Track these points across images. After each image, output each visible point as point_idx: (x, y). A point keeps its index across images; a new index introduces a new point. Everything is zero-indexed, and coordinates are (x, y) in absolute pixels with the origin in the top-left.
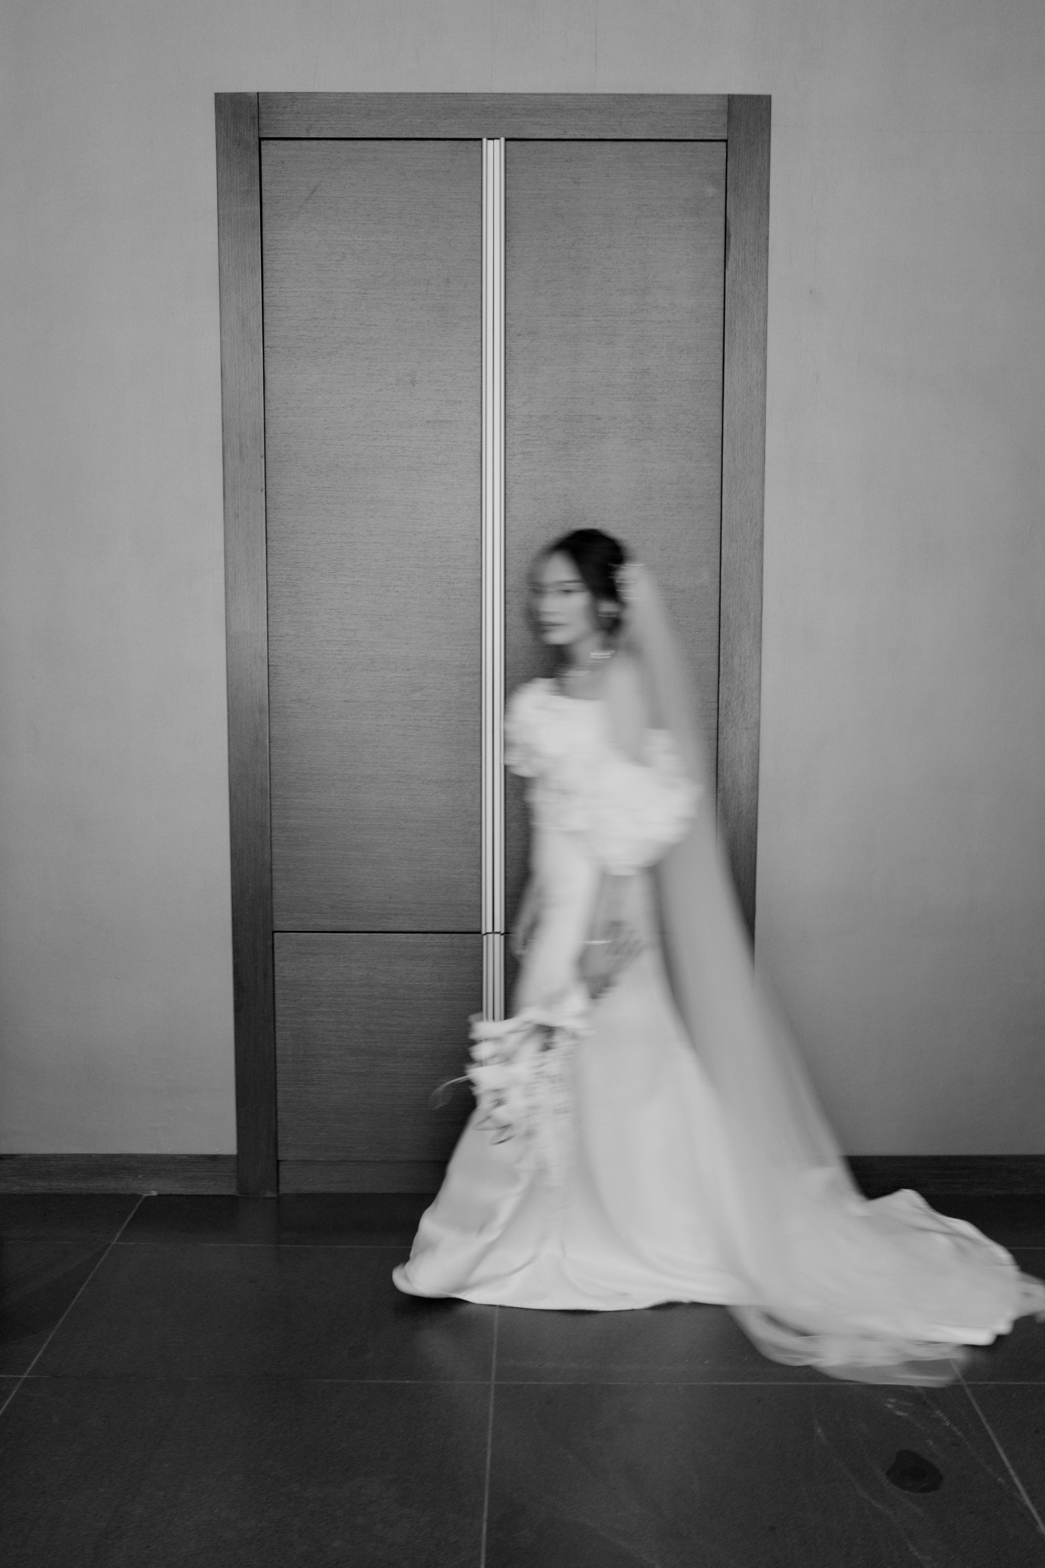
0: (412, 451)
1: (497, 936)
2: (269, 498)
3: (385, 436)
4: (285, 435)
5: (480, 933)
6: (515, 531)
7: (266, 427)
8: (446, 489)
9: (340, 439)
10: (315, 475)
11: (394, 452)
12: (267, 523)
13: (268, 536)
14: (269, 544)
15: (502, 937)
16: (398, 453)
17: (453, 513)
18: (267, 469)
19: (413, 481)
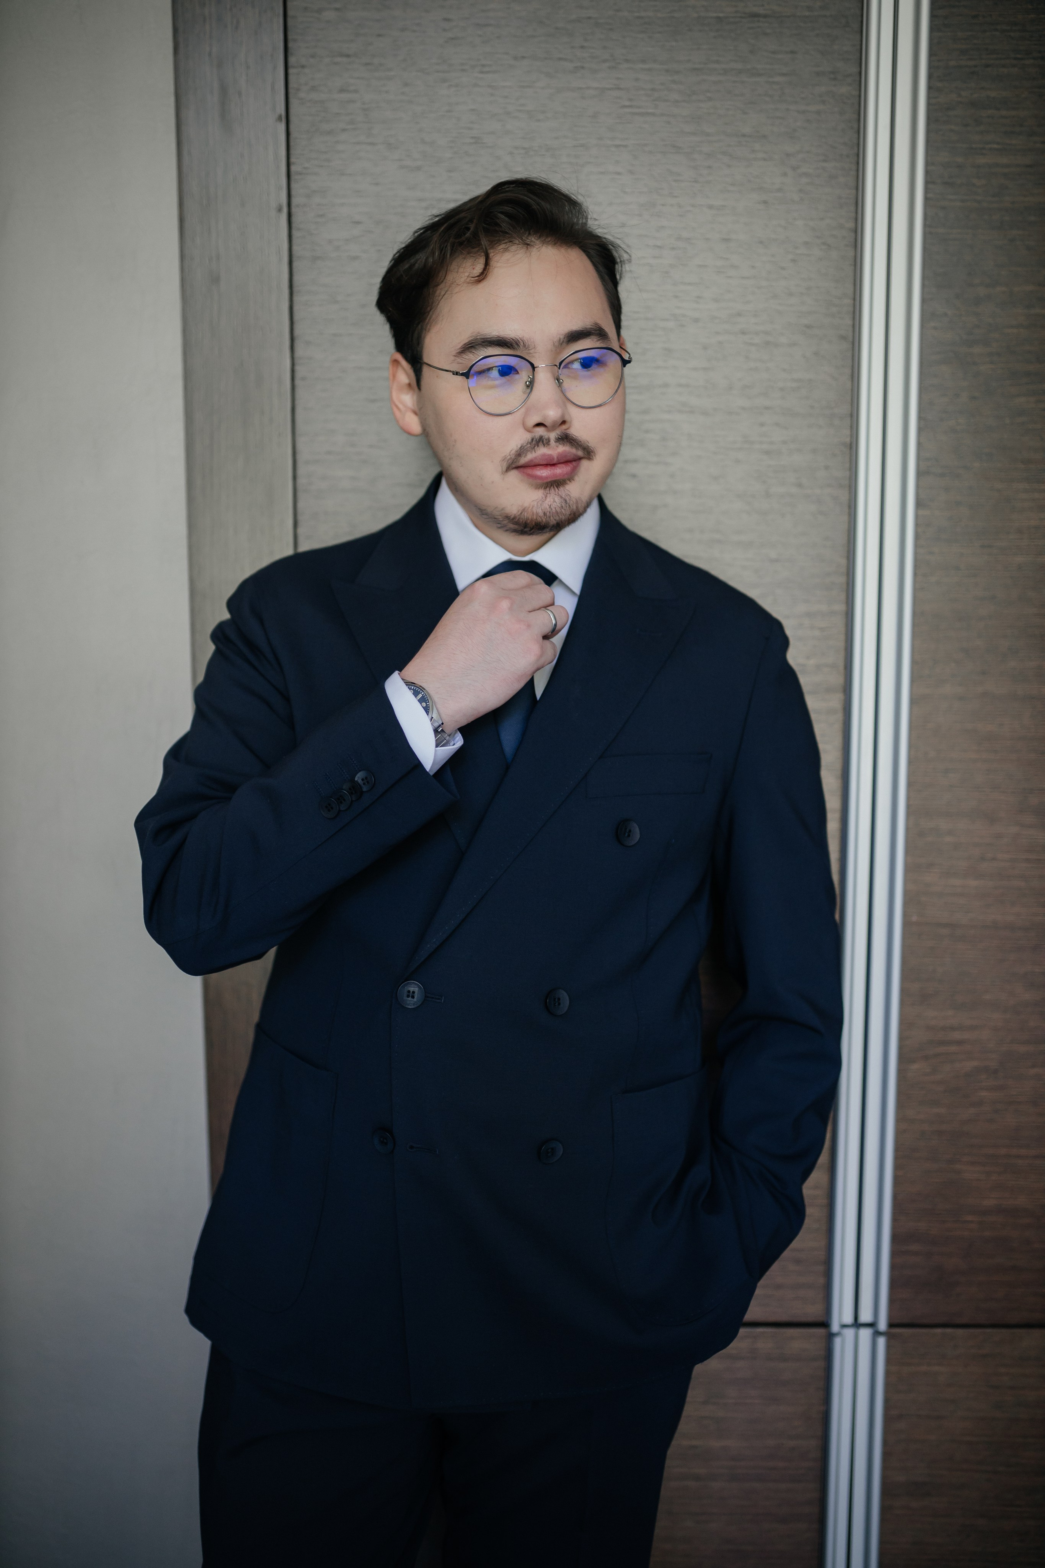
0: (677, 101)
1: (865, 1334)
2: (299, 229)
3: (605, 61)
4: (339, 59)
5: (825, 1324)
6: (946, 315)
7: (290, 37)
8: (765, 202)
9: (487, 69)
10: (419, 168)
11: (627, 103)
12: (295, 298)
13: (297, 332)
14: (299, 351)
15: (881, 1341)
16: (639, 107)
17: (783, 268)
18: (292, 152)
19: (676, 181)
